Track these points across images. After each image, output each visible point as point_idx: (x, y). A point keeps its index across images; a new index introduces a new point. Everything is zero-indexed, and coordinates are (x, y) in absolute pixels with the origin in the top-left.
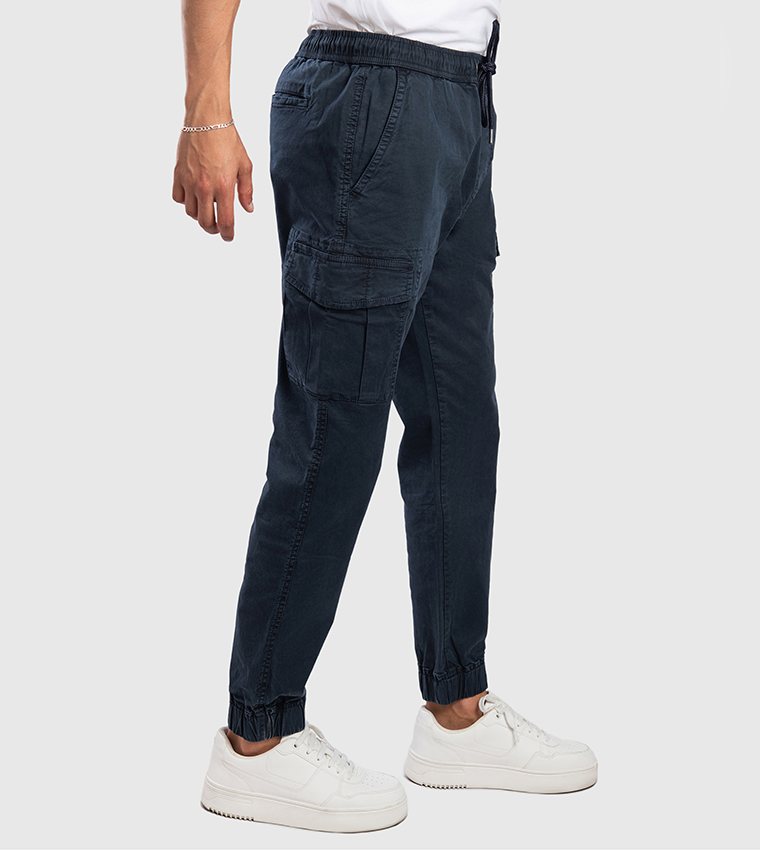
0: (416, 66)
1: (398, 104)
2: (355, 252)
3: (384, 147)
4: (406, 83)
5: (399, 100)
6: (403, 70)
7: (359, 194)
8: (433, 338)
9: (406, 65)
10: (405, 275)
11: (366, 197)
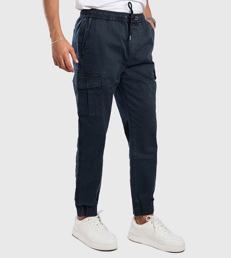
0: (99, 17)
1: (92, 28)
2: (83, 72)
3: (88, 41)
4: (95, 22)
5: (92, 27)
6: (94, 18)
7: (83, 55)
8: (129, 101)
9: (96, 17)
10: (98, 79)
11: (85, 56)
